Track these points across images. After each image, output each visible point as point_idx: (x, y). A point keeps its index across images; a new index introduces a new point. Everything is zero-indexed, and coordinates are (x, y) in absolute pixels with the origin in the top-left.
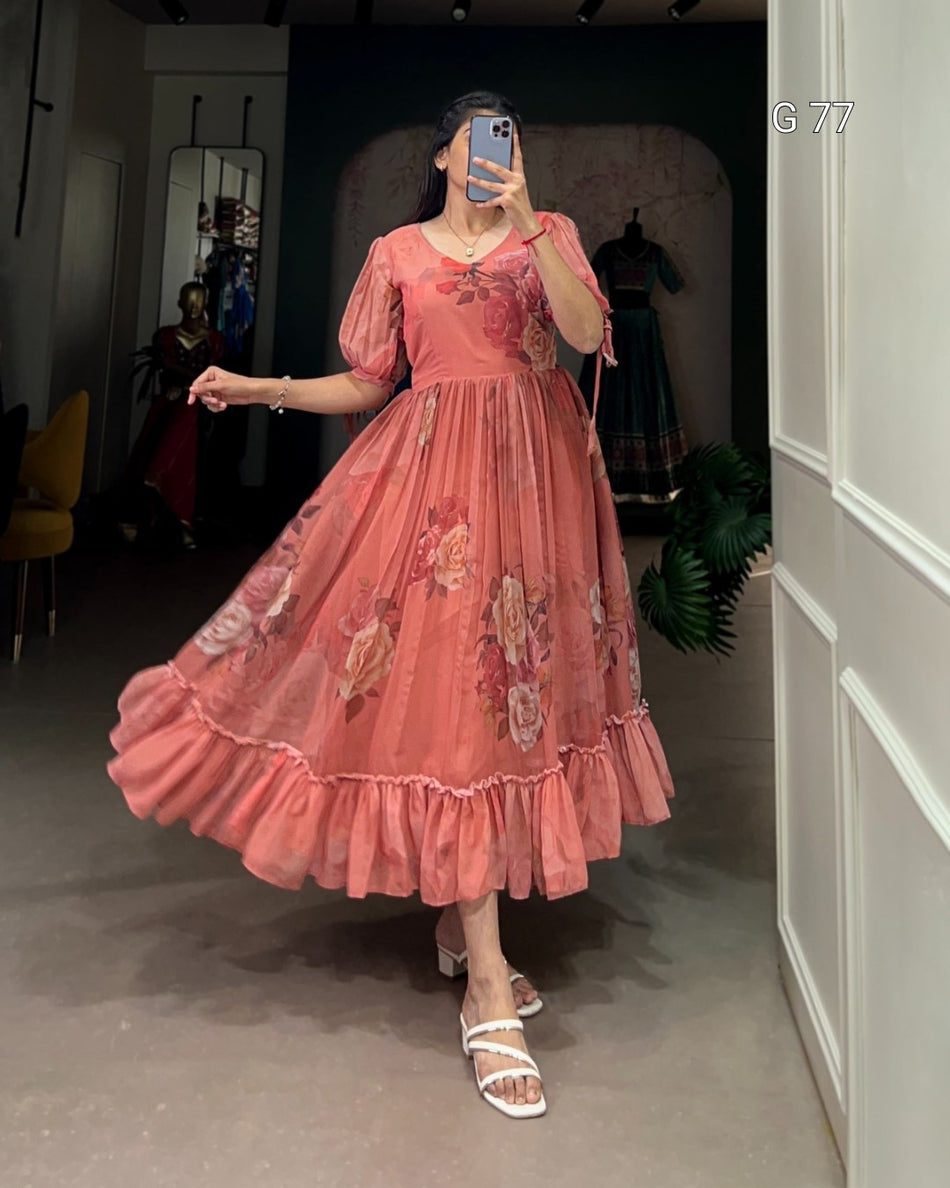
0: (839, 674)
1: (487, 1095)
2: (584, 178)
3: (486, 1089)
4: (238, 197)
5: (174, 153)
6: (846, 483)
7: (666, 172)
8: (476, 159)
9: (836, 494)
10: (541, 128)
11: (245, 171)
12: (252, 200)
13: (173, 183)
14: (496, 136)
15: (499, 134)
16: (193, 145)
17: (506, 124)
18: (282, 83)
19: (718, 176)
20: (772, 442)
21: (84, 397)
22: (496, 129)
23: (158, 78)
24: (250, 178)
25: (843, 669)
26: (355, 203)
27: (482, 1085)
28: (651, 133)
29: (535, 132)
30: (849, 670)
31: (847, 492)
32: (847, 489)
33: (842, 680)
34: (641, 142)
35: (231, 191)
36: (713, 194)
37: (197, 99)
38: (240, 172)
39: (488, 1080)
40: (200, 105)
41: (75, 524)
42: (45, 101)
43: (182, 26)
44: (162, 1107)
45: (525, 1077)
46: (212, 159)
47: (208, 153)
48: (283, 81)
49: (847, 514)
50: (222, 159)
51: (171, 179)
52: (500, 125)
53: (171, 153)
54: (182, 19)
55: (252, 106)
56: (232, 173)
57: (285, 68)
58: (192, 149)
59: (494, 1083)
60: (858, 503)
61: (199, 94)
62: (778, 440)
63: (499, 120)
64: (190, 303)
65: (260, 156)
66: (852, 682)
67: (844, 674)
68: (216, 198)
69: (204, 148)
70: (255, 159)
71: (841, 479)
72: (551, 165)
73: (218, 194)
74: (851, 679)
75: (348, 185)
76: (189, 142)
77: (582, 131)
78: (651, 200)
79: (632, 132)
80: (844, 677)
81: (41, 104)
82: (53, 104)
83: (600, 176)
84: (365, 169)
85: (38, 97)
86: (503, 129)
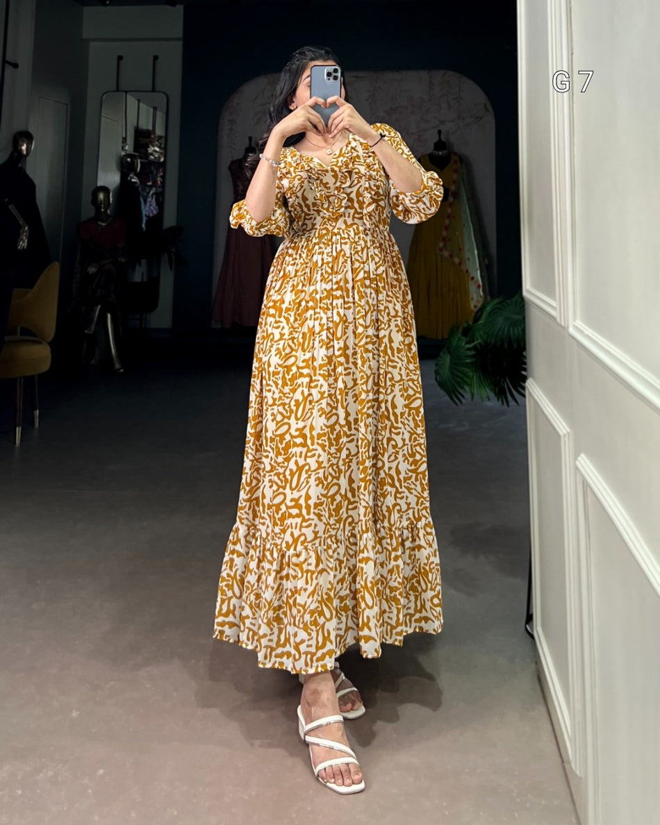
1: (320, 779)
2: (391, 108)
3: (319, 775)
4: (151, 128)
5: (104, 96)
6: (579, 323)
7: (448, 103)
9: (571, 330)
10: (361, 74)
11: (155, 109)
12: (160, 131)
13: (104, 117)
14: (329, 79)
15: (331, 78)
16: (118, 90)
17: (336, 71)
18: (179, 46)
19: (485, 106)
20: (525, 293)
22: (329, 74)
23: (92, 44)
24: (159, 114)
25: (579, 455)
26: (231, 129)
27: (316, 771)
28: (438, 75)
29: (357, 77)
30: (583, 455)
32: (580, 327)
33: (577, 463)
34: (431, 82)
35: (146, 124)
36: (481, 118)
37: (120, 58)
38: (152, 110)
39: (321, 767)
40: (122, 62)
42: (13, 62)
43: (108, 7)
44: (101, 772)
45: (347, 765)
46: (131, 100)
47: (128, 96)
48: (181, 43)
49: (580, 345)
50: (139, 101)
51: (103, 115)
52: (332, 71)
53: (102, 97)
54: (108, 2)
55: (158, 62)
56: (146, 111)
57: (179, 33)
58: (118, 93)
59: (326, 769)
60: (588, 337)
61: (121, 54)
62: (528, 291)
65: (165, 98)
68: (135, 129)
69: (126, 92)
70: (160, 99)
71: (575, 320)
72: (367, 100)
73: (136, 125)
74: (584, 463)
75: (226, 117)
76: (115, 88)
77: (389, 75)
78: (438, 123)
79: (424, 74)
80: (579, 461)
81: (10, 64)
82: (18, 63)
83: (401, 107)
84: (238, 104)
85: (8, 59)
86: (333, 74)
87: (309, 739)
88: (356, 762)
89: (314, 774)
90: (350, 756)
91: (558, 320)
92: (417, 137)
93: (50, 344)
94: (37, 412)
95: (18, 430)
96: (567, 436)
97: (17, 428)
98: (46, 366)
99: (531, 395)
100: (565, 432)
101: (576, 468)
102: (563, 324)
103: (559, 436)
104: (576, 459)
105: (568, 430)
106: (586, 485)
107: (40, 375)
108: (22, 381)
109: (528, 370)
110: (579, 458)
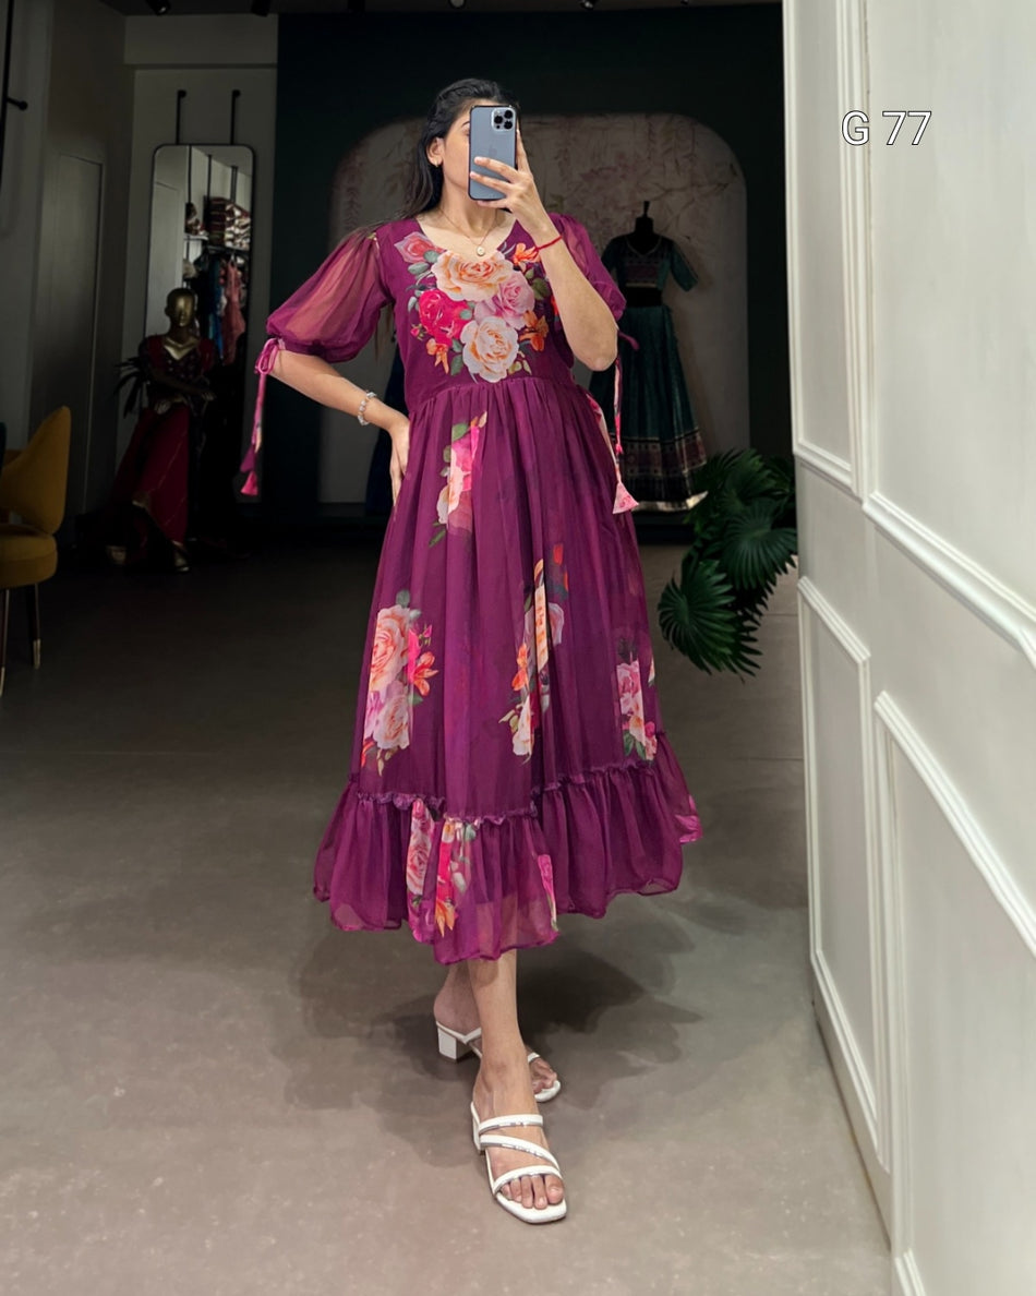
0: (874, 700)
1: (501, 1198)
2: (592, 171)
3: (500, 1191)
5: (158, 152)
6: (877, 495)
7: (676, 161)
8: (478, 159)
9: (867, 507)
10: (546, 119)
11: (235, 169)
12: (243, 200)
13: (158, 183)
14: (498, 127)
15: (502, 125)
16: (178, 142)
17: (508, 114)
18: (271, 75)
19: (731, 166)
20: (796, 449)
21: (66, 412)
22: (498, 120)
23: (138, 73)
24: (240, 177)
25: (878, 694)
26: (351, 202)
27: (495, 1186)
28: (660, 123)
29: (540, 123)
30: (884, 693)
31: (879, 505)
32: (880, 502)
33: (877, 705)
34: (650, 132)
35: (220, 190)
36: (725, 186)
37: (182, 94)
38: (229, 171)
39: (503, 1180)
40: (185, 101)
41: (59, 549)
42: (19, 99)
43: (165, 17)
45: (543, 1176)
46: (199, 157)
47: (195, 151)
48: (272, 74)
49: (880, 529)
50: (210, 157)
51: (156, 180)
52: (502, 115)
53: (155, 152)
54: (163, 9)
55: (240, 100)
56: (221, 172)
57: (272, 57)
58: (178, 147)
59: (509, 1183)
60: (891, 517)
61: (182, 88)
62: (801, 446)
64: (178, 310)
65: (250, 155)
66: (887, 705)
67: (880, 699)
68: (204, 197)
69: (191, 145)
70: (244, 156)
71: (872, 491)
72: (556, 158)
73: (206, 194)
75: (344, 184)
76: (173, 140)
77: (588, 122)
78: (662, 192)
79: (640, 120)
80: (879, 703)
81: (14, 102)
82: (28, 101)
83: (609, 168)
84: (361, 164)
85: (11, 95)
86: (505, 120)
87: (486, 1139)
88: (557, 1173)
89: (491, 1189)
90: (547, 1162)
92: (630, 213)
93: (55, 535)
94: (38, 643)
96: (866, 665)
98: (49, 569)
99: (806, 601)
100: (864, 658)
101: (876, 712)
102: (855, 493)
103: (854, 664)
105: (869, 655)
106: (890, 737)
107: (42, 584)
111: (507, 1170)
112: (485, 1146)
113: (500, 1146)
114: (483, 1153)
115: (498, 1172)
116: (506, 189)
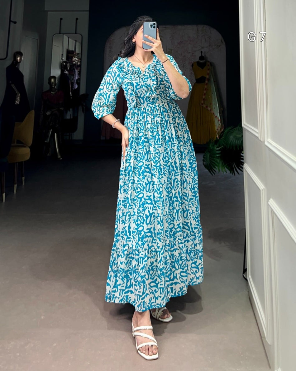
1: (139, 352)
2: (180, 42)
3: (139, 349)
4: (74, 50)
5: (54, 36)
6: (270, 140)
7: (205, 39)
8: (145, 35)
9: (266, 143)
10: (167, 26)
11: (76, 41)
12: (78, 51)
13: (54, 45)
14: (151, 28)
15: (153, 27)
16: (60, 33)
17: (154, 24)
19: (221, 40)
22: (151, 26)
23: (49, 13)
24: (77, 43)
27: (137, 348)
28: (201, 27)
29: (165, 28)
30: (271, 199)
31: (270, 143)
34: (198, 30)
35: (71, 48)
36: (220, 46)
37: (61, 19)
38: (74, 42)
39: (140, 346)
40: (62, 21)
44: (55, 344)
45: (152, 346)
47: (64, 36)
48: (88, 13)
49: (270, 149)
50: (69, 37)
51: (53, 44)
52: (153, 24)
53: (53, 36)
55: (78, 21)
56: (72, 42)
57: (88, 8)
58: (60, 34)
59: (142, 347)
60: (274, 146)
61: (61, 17)
62: (244, 125)
63: (152, 23)
64: (52, 82)
65: (81, 37)
68: (67, 49)
69: (63, 34)
70: (79, 37)
71: (268, 139)
72: (170, 38)
74: (272, 202)
75: (108, 45)
76: (59, 33)
77: (180, 27)
78: (201, 48)
79: (195, 27)
80: (270, 202)
81: (13, 22)
82: (17, 21)
83: (185, 41)
84: (113, 40)
85: (12, 20)
86: (154, 26)
87: (135, 334)
88: (157, 345)
89: (136, 348)
90: (154, 341)
91: (259, 138)
92: (192, 54)
93: (30, 147)
94: (24, 178)
95: (15, 186)
96: (263, 190)
97: (15, 185)
98: (28, 157)
99: (246, 171)
100: (262, 188)
101: (268, 205)
102: (261, 140)
103: (260, 190)
104: (268, 201)
105: (264, 187)
106: (273, 213)
107: (25, 162)
108: (17, 164)
109: (244, 159)
110: (270, 201)
111: (141, 343)
112: (135, 336)
113: (140, 336)
114: (135, 338)
115: (139, 343)
116: (152, 45)
